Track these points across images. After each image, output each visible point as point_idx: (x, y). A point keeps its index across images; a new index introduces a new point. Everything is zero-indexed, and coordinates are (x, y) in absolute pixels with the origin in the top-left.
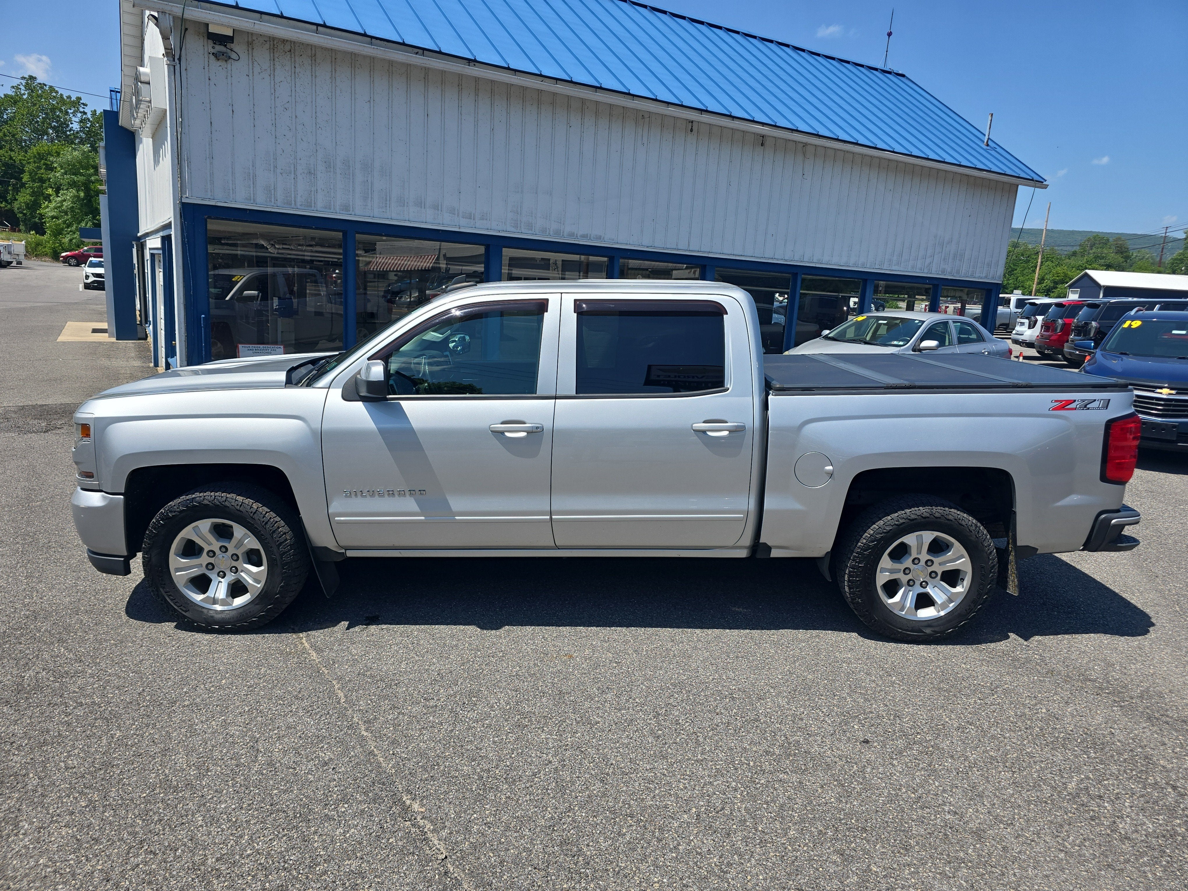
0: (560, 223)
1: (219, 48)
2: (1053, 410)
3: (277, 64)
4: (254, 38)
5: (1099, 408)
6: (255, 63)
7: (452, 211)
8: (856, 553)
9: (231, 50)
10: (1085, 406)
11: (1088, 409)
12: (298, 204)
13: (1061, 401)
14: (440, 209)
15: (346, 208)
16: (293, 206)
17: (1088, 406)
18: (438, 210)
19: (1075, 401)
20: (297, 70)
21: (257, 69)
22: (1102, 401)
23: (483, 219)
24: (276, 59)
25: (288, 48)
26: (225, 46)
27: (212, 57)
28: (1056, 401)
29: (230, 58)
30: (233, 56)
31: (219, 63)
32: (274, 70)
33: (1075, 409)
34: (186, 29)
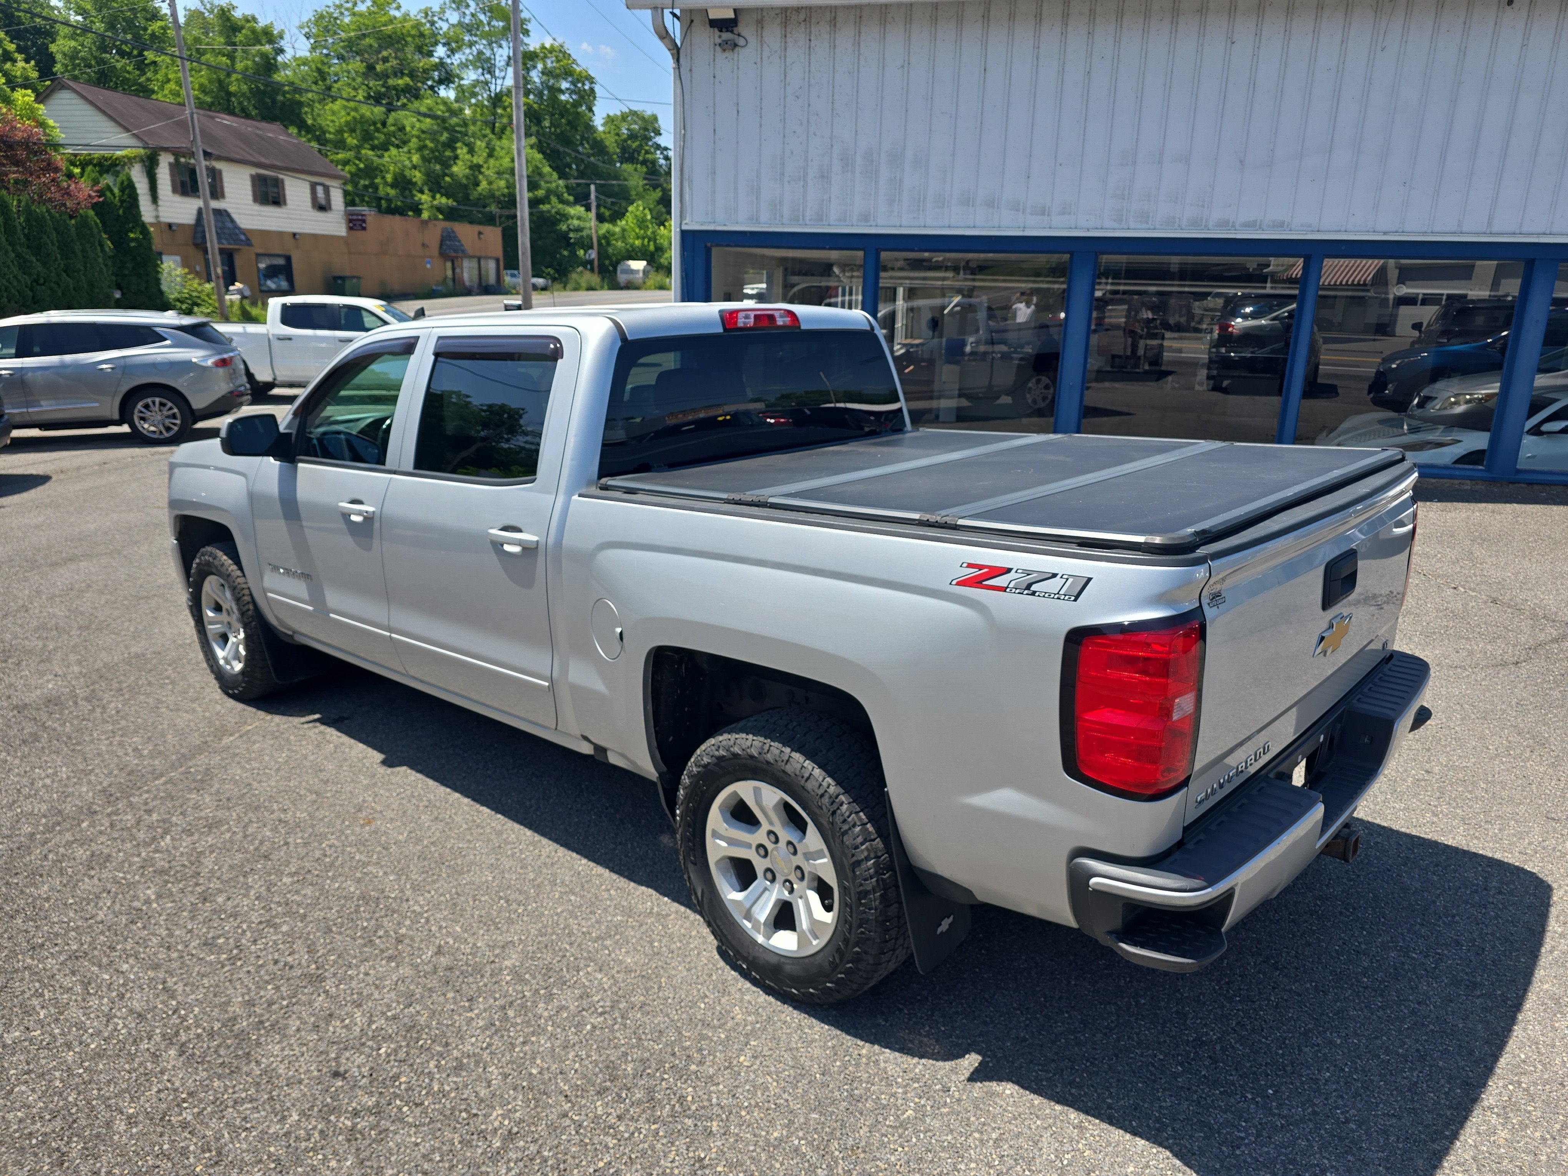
0: (1203, 206)
1: (726, 36)
2: (958, 584)
3: (789, 39)
4: (765, 14)
5: (1057, 596)
6: (765, 46)
7: (1016, 207)
9: (739, 35)
10: (1028, 587)
11: (1033, 594)
12: (808, 218)
13: (980, 567)
14: (996, 204)
15: (865, 218)
16: (801, 222)
17: (1034, 588)
18: (994, 208)
19: (1009, 570)
20: (813, 44)
21: (766, 54)
22: (1070, 580)
23: (1063, 214)
24: (788, 35)
25: (802, 16)
26: (732, 32)
27: (718, 48)
28: (970, 566)
29: (736, 45)
30: (741, 42)
31: (726, 54)
32: (785, 49)
33: (1003, 589)
34: (692, 21)
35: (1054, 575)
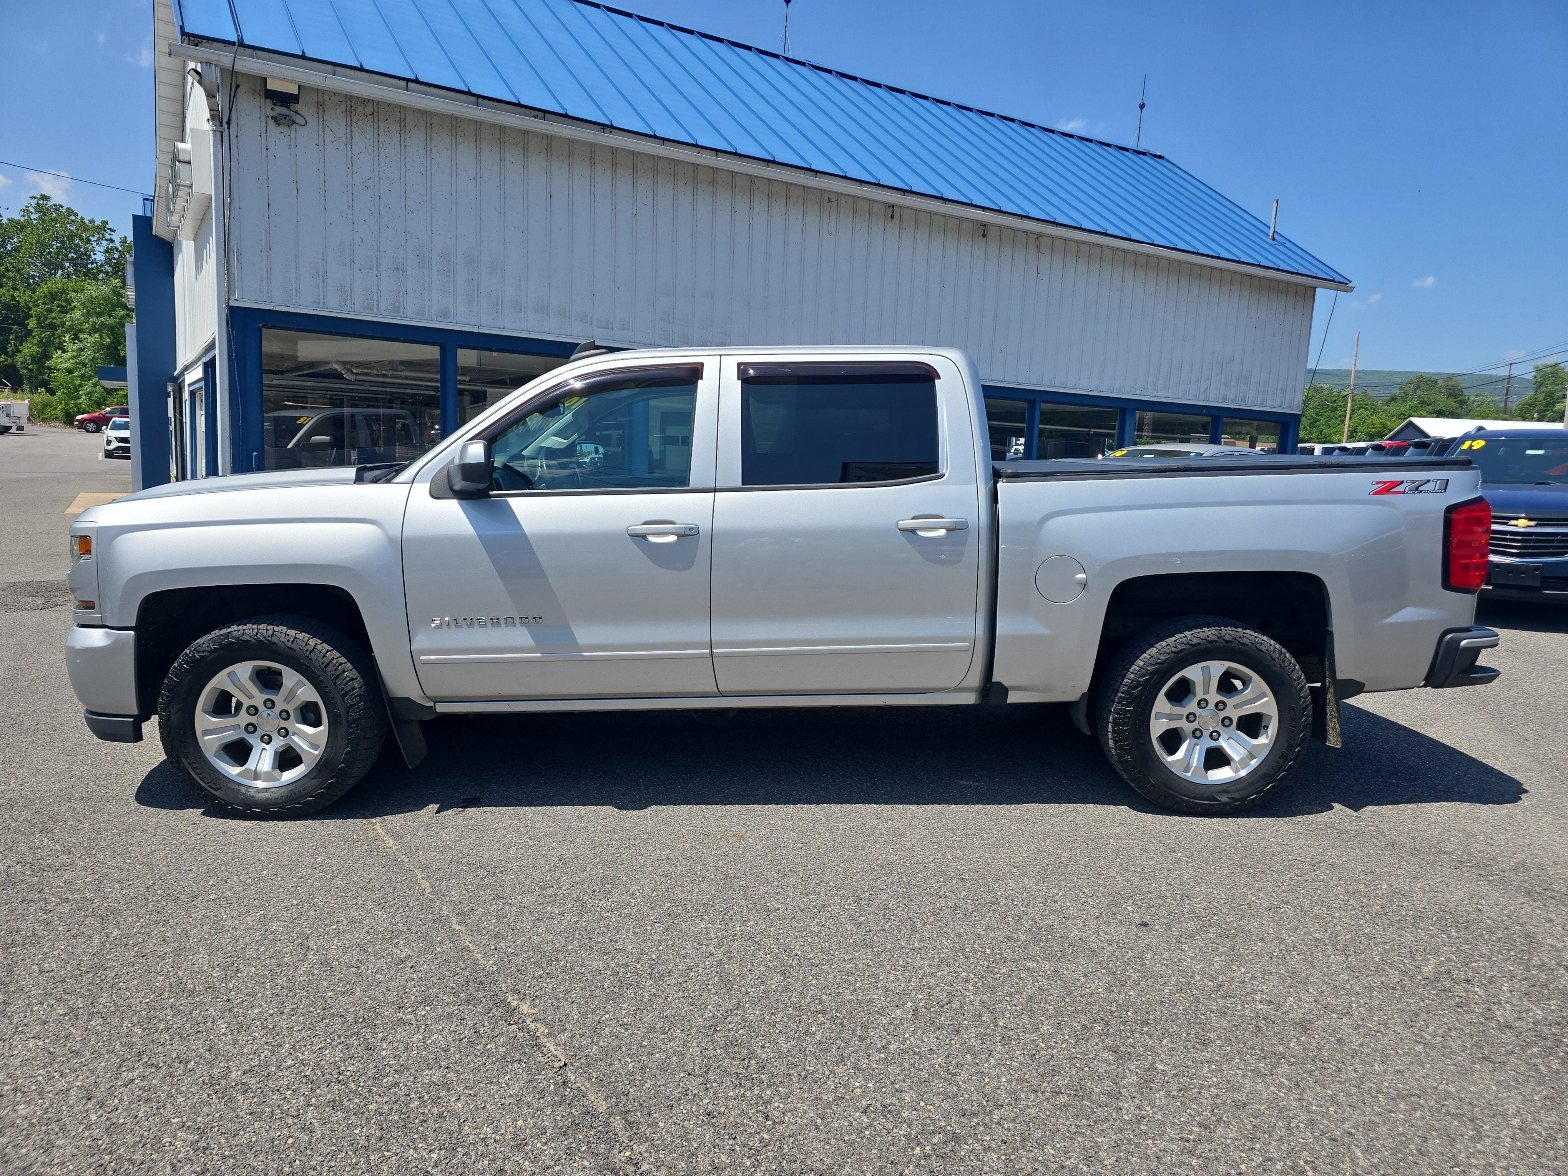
0: (725, 334)
1: (280, 110)
2: (1375, 494)
3: (355, 130)
4: (326, 98)
5: (1434, 491)
6: (327, 128)
7: (584, 319)
8: (1122, 693)
9: (296, 113)
10: (1417, 489)
11: (1421, 492)
12: (382, 308)
13: (1385, 483)
14: (567, 315)
15: (445, 315)
16: (375, 311)
17: (1420, 489)
18: (565, 317)
19: (1402, 482)
20: (382, 138)
21: (329, 138)
22: (1438, 482)
23: (624, 329)
24: (354, 125)
25: (369, 109)
26: (288, 107)
27: (271, 121)
28: (1377, 483)
29: (294, 122)
30: (299, 120)
31: (280, 129)
32: (352, 138)
33: (1404, 492)
34: (238, 86)
35: (1429, 481)
